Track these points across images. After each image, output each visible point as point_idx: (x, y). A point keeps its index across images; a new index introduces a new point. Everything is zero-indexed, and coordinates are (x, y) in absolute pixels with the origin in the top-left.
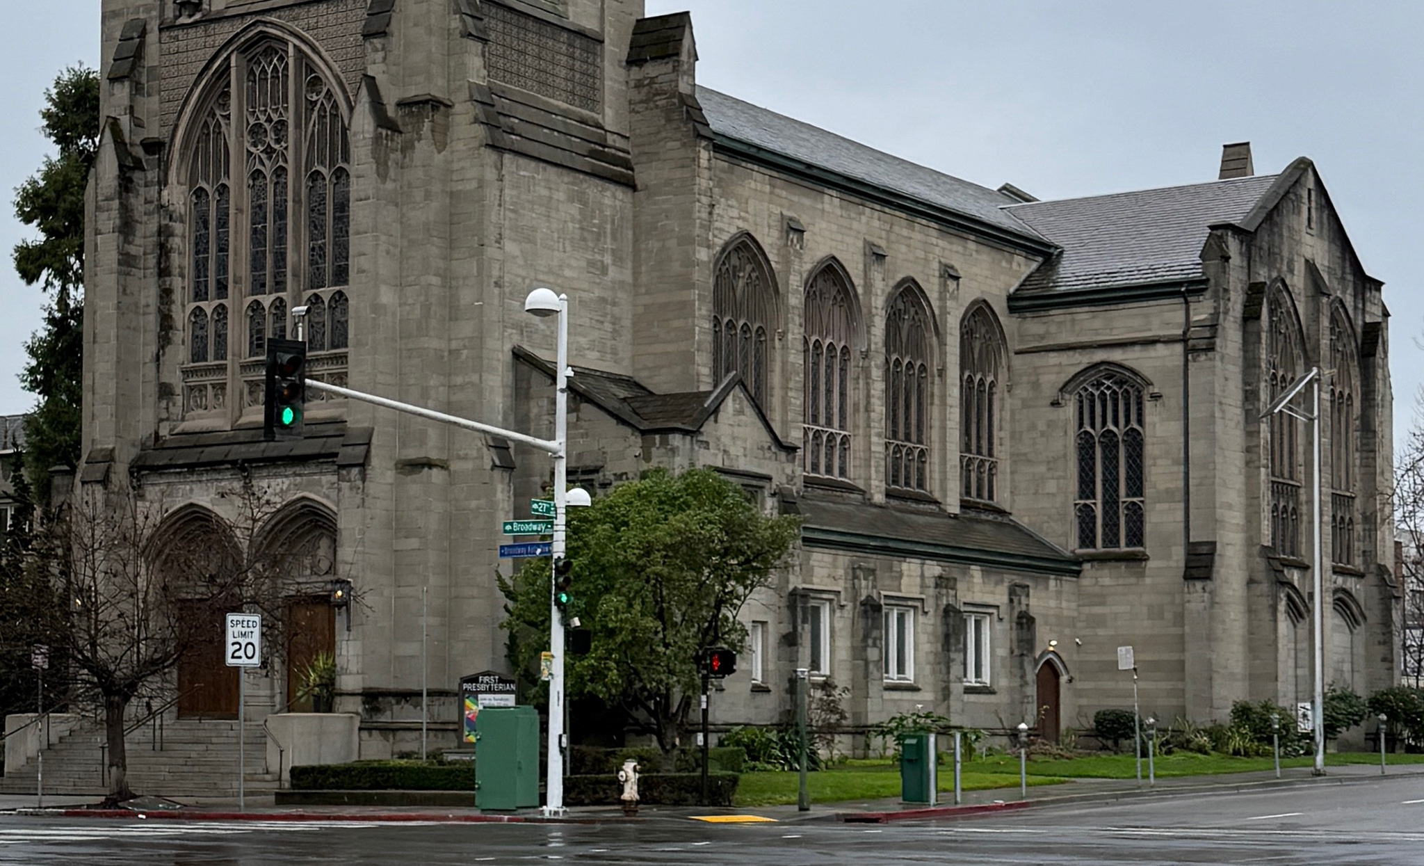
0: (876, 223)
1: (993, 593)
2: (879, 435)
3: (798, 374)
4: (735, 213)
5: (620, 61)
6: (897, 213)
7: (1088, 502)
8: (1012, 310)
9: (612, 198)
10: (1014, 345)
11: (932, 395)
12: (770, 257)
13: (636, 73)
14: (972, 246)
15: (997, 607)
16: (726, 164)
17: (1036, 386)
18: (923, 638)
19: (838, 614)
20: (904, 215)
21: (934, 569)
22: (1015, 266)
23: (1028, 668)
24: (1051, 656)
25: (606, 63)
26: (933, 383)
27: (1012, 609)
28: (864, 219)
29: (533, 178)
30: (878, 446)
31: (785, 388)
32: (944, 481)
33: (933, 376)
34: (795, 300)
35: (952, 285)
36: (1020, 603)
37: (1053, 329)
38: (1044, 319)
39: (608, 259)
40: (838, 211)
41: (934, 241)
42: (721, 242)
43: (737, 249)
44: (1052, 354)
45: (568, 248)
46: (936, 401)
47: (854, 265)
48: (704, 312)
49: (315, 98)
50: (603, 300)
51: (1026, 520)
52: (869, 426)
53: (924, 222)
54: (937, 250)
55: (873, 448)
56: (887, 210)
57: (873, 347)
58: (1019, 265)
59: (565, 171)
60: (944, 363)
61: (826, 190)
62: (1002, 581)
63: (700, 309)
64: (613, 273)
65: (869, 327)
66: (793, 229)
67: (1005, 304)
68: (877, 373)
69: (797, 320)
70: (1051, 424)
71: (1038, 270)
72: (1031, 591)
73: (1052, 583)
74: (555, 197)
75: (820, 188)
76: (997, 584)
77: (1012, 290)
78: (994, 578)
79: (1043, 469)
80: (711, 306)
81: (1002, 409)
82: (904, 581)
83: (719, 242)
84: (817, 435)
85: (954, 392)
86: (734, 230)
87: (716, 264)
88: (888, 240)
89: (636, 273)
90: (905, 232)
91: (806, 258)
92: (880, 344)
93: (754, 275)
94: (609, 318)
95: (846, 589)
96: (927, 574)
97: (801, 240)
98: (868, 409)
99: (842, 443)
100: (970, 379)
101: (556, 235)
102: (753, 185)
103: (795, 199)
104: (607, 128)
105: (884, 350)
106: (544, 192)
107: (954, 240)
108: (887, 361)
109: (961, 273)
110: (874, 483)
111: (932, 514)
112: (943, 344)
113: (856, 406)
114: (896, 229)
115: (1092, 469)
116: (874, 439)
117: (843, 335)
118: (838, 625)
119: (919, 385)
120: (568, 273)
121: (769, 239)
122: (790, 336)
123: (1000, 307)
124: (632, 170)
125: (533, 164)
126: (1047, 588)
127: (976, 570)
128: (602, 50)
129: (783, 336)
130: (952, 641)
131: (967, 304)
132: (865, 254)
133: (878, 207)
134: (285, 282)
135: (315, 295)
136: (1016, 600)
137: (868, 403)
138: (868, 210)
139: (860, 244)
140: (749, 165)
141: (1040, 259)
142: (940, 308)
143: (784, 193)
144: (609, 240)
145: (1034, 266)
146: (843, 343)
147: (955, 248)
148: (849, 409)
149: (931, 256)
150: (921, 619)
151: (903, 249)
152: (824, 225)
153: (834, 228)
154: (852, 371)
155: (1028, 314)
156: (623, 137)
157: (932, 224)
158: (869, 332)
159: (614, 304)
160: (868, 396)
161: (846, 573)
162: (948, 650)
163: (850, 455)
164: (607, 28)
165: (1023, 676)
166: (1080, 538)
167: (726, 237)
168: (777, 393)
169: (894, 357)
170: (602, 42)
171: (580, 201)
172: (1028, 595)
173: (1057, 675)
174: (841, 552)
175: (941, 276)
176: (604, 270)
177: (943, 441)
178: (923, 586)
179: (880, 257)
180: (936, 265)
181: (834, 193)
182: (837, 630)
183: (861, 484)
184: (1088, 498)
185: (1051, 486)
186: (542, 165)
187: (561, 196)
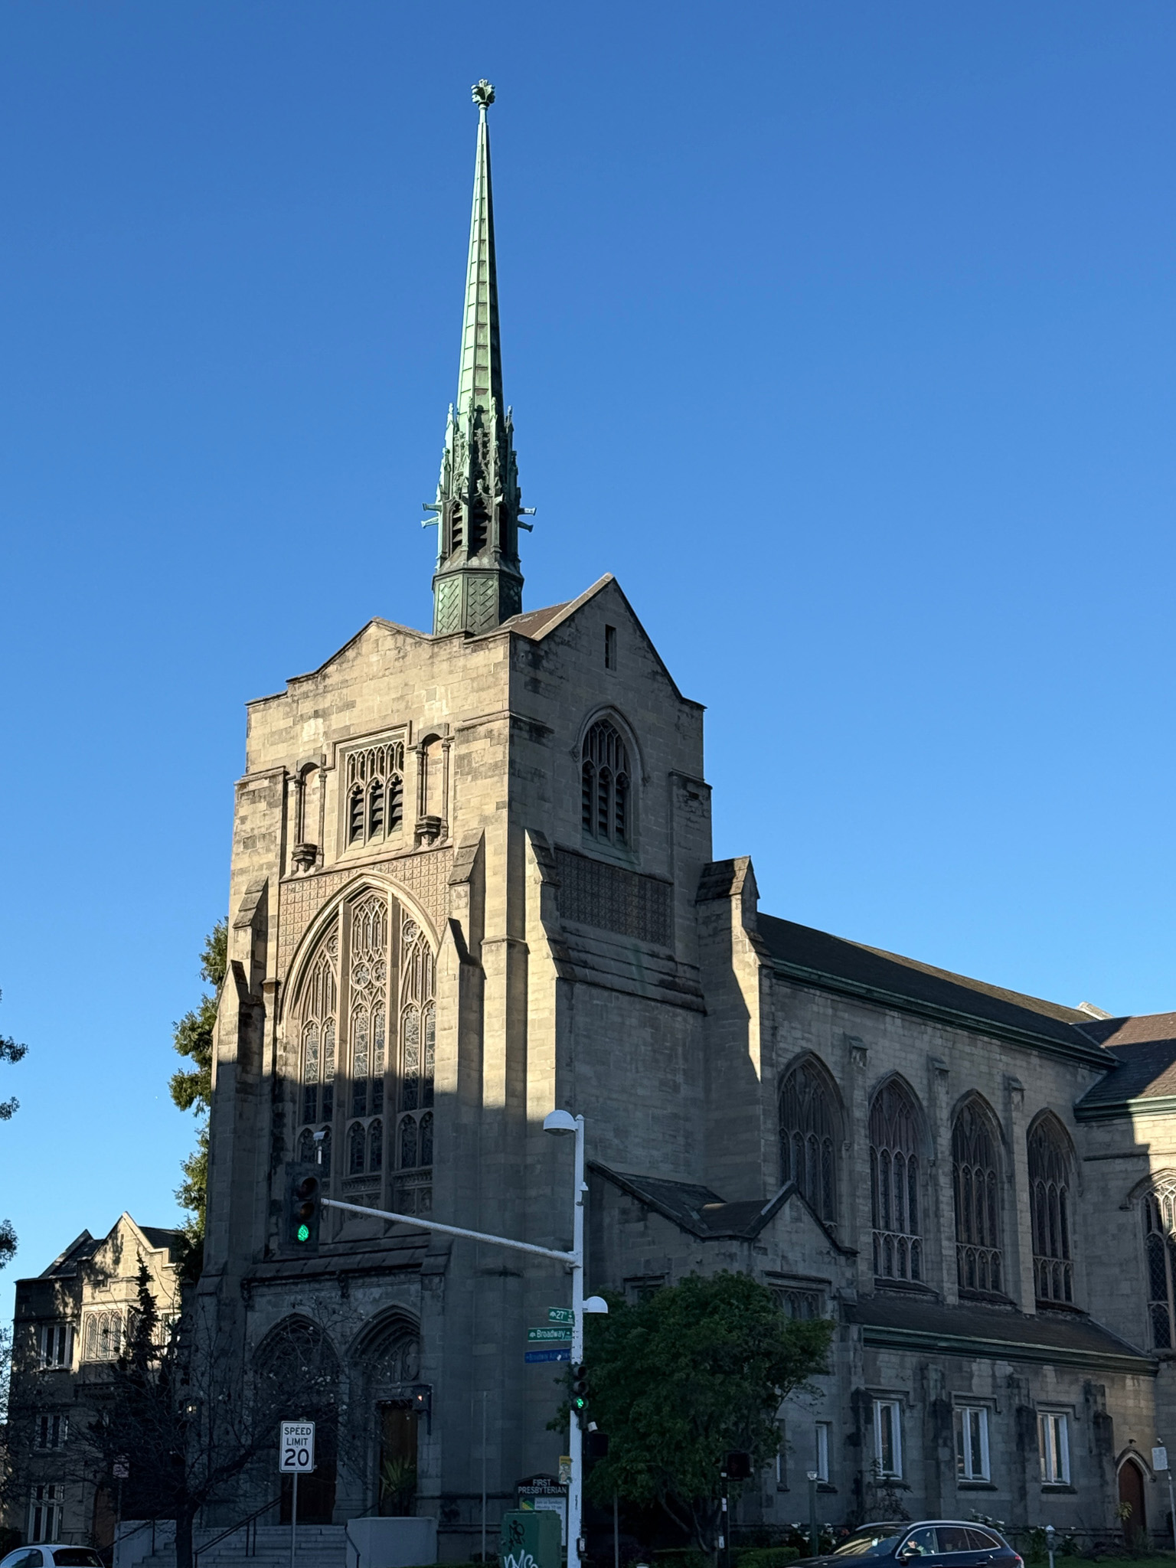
0: (939, 1041)
1: (1067, 1392)
2: (949, 1239)
3: (866, 1183)
4: (798, 1034)
5: (689, 901)
6: (959, 1031)
7: (1160, 1303)
8: (1079, 1119)
9: (683, 1023)
10: (1082, 1152)
11: (1003, 1200)
12: (835, 1073)
13: (703, 910)
14: (1035, 1061)
15: (1073, 1406)
16: (789, 990)
17: (1104, 1191)
18: (998, 1438)
19: (908, 1414)
20: (966, 1033)
21: (1005, 1368)
22: (1079, 1079)
23: (1107, 1467)
24: (1131, 1455)
25: (676, 903)
26: (1003, 1189)
27: (1089, 1408)
28: (926, 1038)
29: (606, 1006)
30: (949, 1249)
31: (853, 1195)
32: (1017, 1283)
33: (1002, 1183)
34: (860, 1112)
35: (1016, 1097)
36: (1095, 1402)
37: (1118, 1137)
38: (1109, 1129)
39: (680, 1078)
40: (900, 1031)
41: (998, 1057)
42: (785, 1061)
43: (803, 1067)
44: (1120, 1161)
45: (641, 1069)
46: (1007, 1206)
47: (917, 1079)
48: (769, 1126)
49: (410, 940)
50: (675, 1116)
51: (1104, 1320)
52: (939, 1231)
53: (986, 1039)
54: (1001, 1065)
55: (944, 1252)
56: (948, 1029)
57: (939, 1155)
58: (1084, 1078)
59: (637, 999)
60: (1013, 1171)
61: (887, 1011)
62: (1077, 1380)
63: (765, 1123)
64: (685, 1091)
65: (934, 1138)
66: (855, 1048)
67: (1071, 1115)
68: (945, 1181)
69: (863, 1132)
70: (1121, 1228)
71: (1100, 1082)
72: (1107, 1390)
73: (1129, 1382)
74: (628, 1023)
75: (882, 1010)
76: (1071, 1383)
77: (1077, 1101)
78: (1067, 1378)
79: (1117, 1270)
80: (776, 1120)
81: (1074, 1213)
82: (975, 1381)
83: (784, 1061)
84: (888, 1241)
85: (1024, 1197)
86: (798, 1050)
87: (780, 1082)
88: (951, 1056)
89: (707, 1090)
90: (968, 1049)
91: (870, 1074)
92: (947, 1153)
93: (819, 1092)
94: (682, 1132)
95: (915, 1390)
96: (997, 1374)
97: (864, 1056)
98: (937, 1215)
99: (915, 1247)
100: (1041, 1186)
101: (629, 1057)
102: (815, 1008)
103: (858, 1020)
104: (677, 959)
105: (951, 1159)
106: (619, 1020)
107: (1017, 1055)
108: (955, 1169)
109: (1025, 1086)
110: (946, 1285)
111: (1007, 1314)
112: (1010, 1152)
113: (926, 1212)
114: (959, 1046)
115: (1163, 1270)
116: (945, 1243)
117: (911, 1145)
118: (908, 1425)
119: (990, 1192)
120: (640, 1091)
121: (831, 1058)
122: (856, 1147)
123: (1066, 1117)
124: (702, 997)
125: (606, 994)
126: (1124, 1387)
127: (1049, 1370)
128: (672, 891)
129: (850, 1147)
130: (1026, 1440)
131: (1033, 1115)
132: (928, 1070)
133: (940, 1026)
134: (381, 1105)
135: (408, 1116)
136: (1091, 1399)
137: (937, 1208)
138: (929, 1030)
139: (923, 1060)
140: (812, 991)
141: (1105, 1072)
142: (1005, 1118)
143: (846, 1015)
144: (681, 1061)
145: (1099, 1078)
146: (911, 1153)
147: (1018, 1062)
148: (920, 1215)
149: (995, 1071)
150: (995, 1418)
151: (967, 1064)
152: (887, 1043)
153: (897, 1046)
154: (920, 1179)
155: (1094, 1124)
156: (693, 967)
157: (994, 1041)
158: (935, 1142)
159: (687, 1119)
160: (937, 1202)
161: (915, 1374)
162: (1023, 1450)
163: (922, 1258)
164: (677, 872)
165: (1102, 1476)
166: (1156, 1337)
167: (790, 1056)
168: (846, 1199)
169: (963, 1165)
170: (671, 884)
171: (652, 1026)
172: (1103, 1395)
173: (1140, 1474)
174: (908, 1353)
175: (1005, 1089)
176: (676, 1088)
177: (1015, 1245)
178: (995, 1386)
179: (944, 1073)
180: (999, 1079)
181: (895, 1014)
182: (907, 1429)
183: (932, 1286)
184: (1160, 1299)
185: (1125, 1287)
186: (614, 993)
187: (634, 1021)
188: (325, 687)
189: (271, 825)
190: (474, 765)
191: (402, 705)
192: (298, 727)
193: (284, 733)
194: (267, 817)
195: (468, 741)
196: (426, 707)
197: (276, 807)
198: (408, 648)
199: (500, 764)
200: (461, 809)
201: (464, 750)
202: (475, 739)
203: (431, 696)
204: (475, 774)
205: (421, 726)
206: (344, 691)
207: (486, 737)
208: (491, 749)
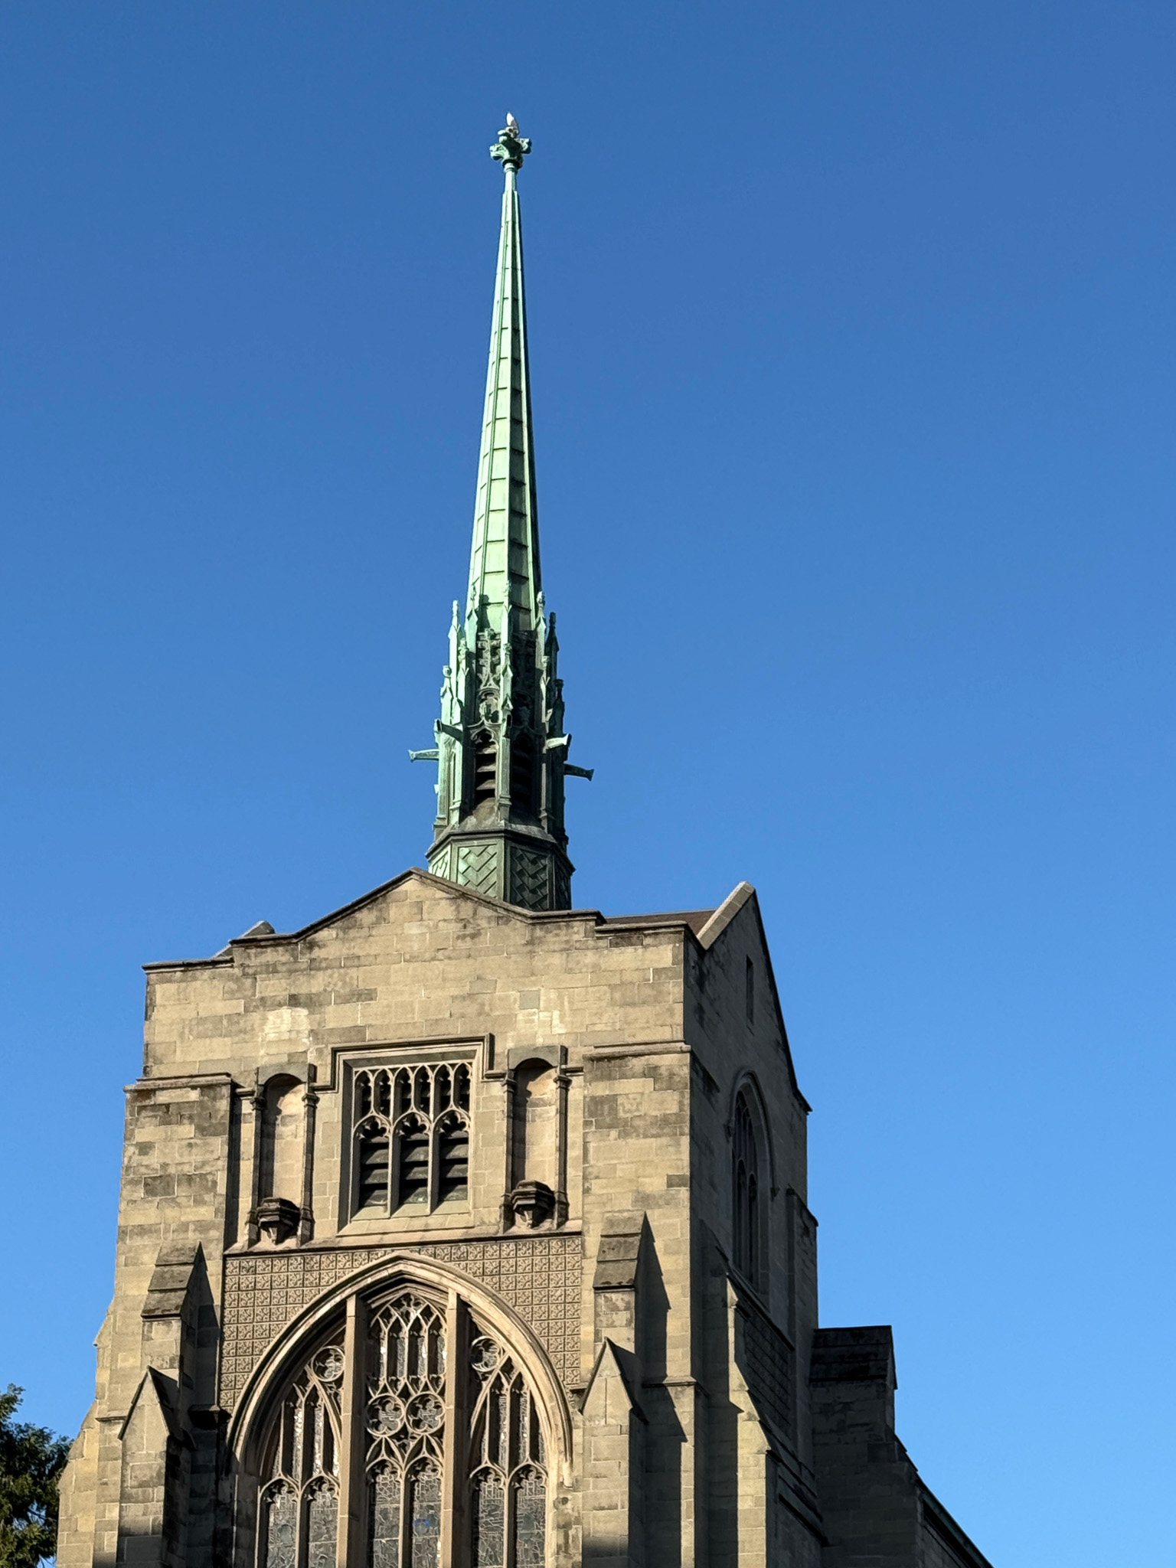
188: (312, 960)
189: (204, 1164)
190: (621, 1114)
191: (472, 1009)
192: (256, 1016)
193: (225, 1022)
194: (194, 1150)
195: (610, 1077)
196: (520, 1017)
197: (216, 1134)
198: (484, 923)
199: (673, 1118)
200: (597, 1177)
201: (601, 1089)
202: (623, 1076)
203: (530, 1001)
204: (626, 1129)
205: (510, 1045)
206: (353, 972)
207: (644, 1075)
208: (655, 1095)
